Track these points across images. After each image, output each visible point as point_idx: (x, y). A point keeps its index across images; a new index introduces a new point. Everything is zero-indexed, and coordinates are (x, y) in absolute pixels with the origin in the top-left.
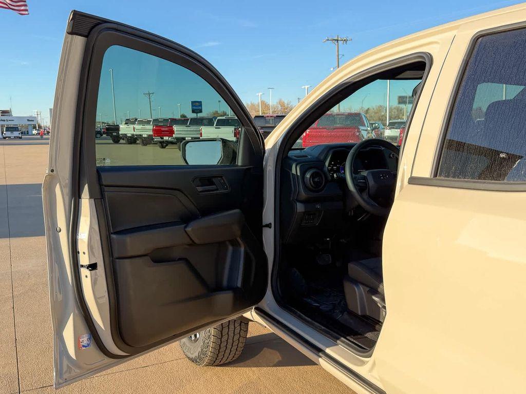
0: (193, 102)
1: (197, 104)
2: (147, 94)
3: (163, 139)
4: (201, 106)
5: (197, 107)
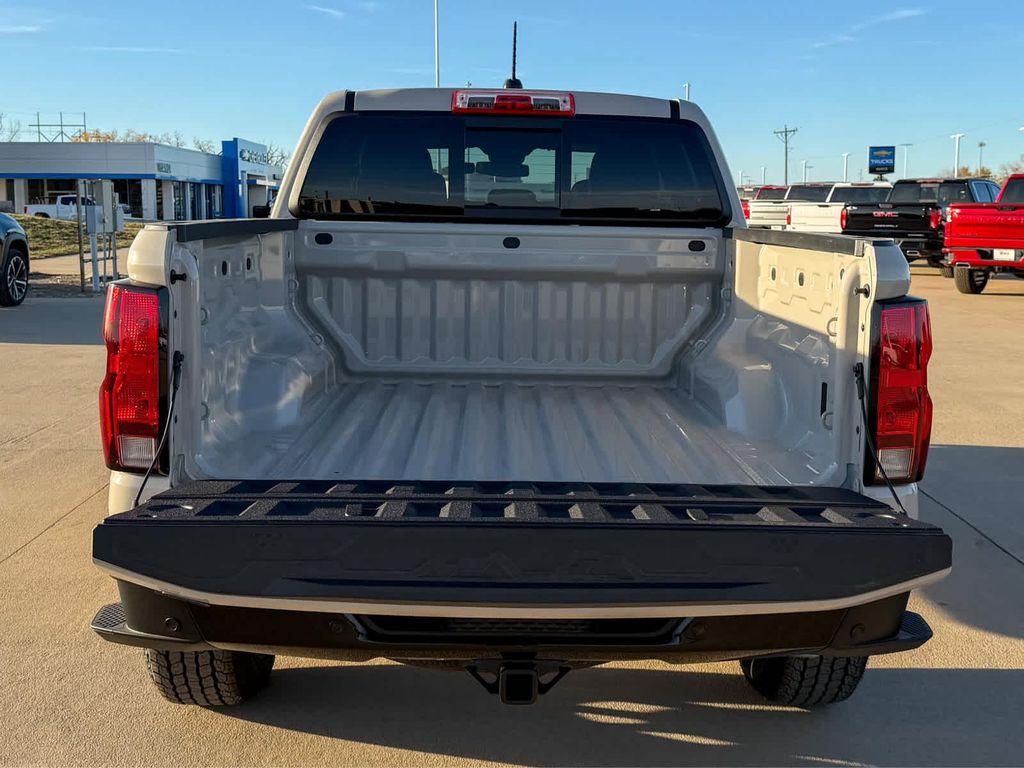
1: (884, 153)
2: (781, 132)
4: (892, 156)
5: (882, 160)
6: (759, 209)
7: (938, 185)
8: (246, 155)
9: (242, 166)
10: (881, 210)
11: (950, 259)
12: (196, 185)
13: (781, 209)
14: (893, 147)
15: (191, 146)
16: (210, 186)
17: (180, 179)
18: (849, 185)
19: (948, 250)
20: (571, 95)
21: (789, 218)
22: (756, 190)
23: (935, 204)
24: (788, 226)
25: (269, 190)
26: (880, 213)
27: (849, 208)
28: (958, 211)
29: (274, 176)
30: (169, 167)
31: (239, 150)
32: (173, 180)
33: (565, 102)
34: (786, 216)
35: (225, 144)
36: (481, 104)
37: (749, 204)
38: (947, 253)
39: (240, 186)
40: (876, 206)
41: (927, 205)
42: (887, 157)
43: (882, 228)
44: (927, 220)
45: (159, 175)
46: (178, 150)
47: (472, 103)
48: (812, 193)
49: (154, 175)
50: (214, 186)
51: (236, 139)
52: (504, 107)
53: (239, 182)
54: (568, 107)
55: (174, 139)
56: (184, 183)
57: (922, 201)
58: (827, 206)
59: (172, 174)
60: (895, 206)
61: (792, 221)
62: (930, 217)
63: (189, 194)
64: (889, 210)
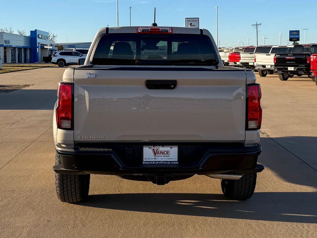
0: (291, 32)
1: (295, 33)
2: (255, 25)
3: (236, 63)
4: (299, 34)
5: (294, 36)
6: (244, 56)
7: (310, 47)
8: (40, 36)
9: (39, 40)
10: (288, 56)
11: (313, 74)
12: (20, 49)
13: (253, 56)
14: (299, 31)
15: (16, 33)
16: (25, 49)
17: (13, 46)
18: (278, 47)
19: (312, 71)
20: (172, 28)
21: (255, 60)
22: (243, 48)
23: (309, 54)
24: (255, 63)
25: (49, 50)
26: (288, 58)
27: (277, 56)
28: (315, 57)
29: (51, 44)
30: (9, 41)
31: (37, 34)
32: (11, 47)
33: (170, 30)
34: (254, 58)
35: (31, 32)
36: (145, 31)
37: (240, 54)
38: (312, 73)
39: (38, 49)
40: (287, 55)
41: (306, 54)
42: (296, 35)
43: (289, 63)
44: (306, 60)
45: (5, 45)
46: (11, 34)
47: (143, 31)
48: (264, 50)
49: (3, 45)
50: (27, 49)
51: (36, 30)
52: (152, 32)
53: (37, 47)
54: (171, 31)
55: (9, 30)
56: (15, 48)
57: (304, 53)
58: (270, 55)
59: (10, 44)
60: (294, 55)
61: (256, 61)
62: (307, 59)
63: (17, 52)
64: (292, 56)
